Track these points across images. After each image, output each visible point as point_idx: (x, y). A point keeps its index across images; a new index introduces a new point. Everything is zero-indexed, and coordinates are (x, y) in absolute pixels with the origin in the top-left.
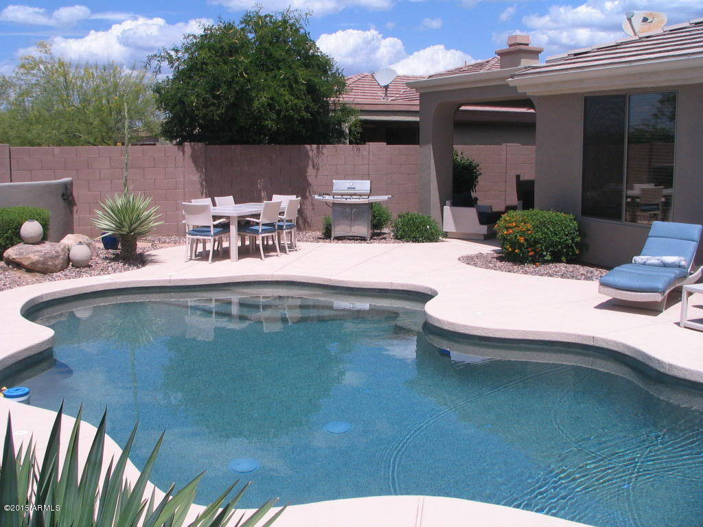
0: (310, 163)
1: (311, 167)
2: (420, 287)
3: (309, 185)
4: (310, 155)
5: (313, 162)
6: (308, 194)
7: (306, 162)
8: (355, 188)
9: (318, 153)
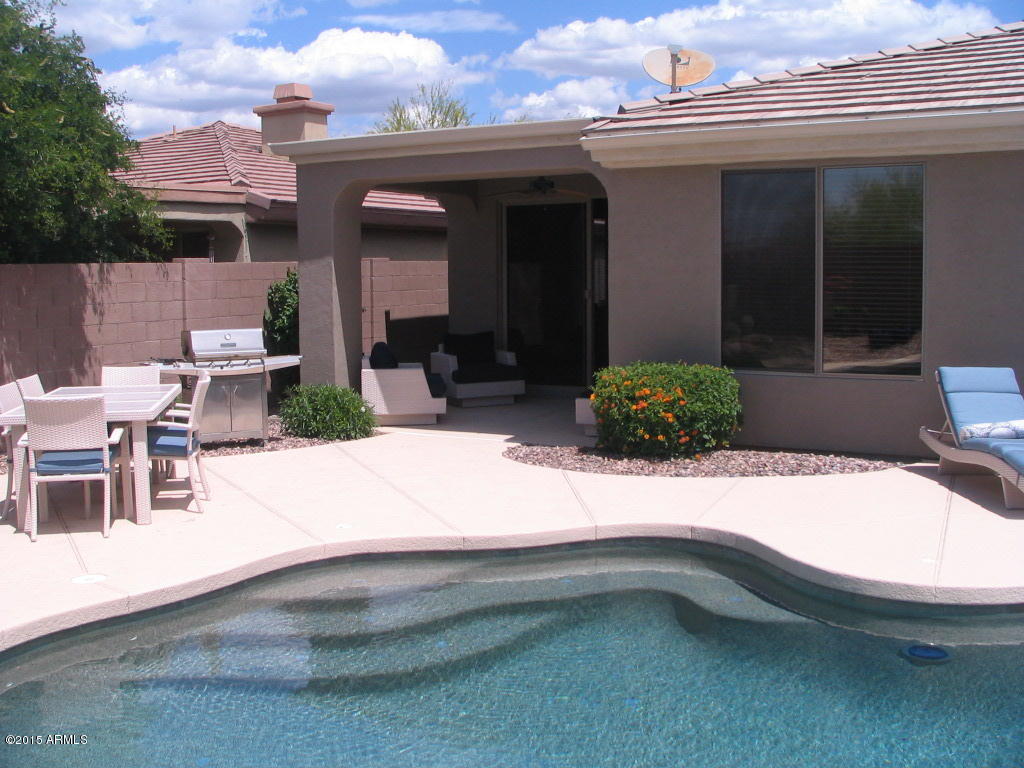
0: (89, 301)
1: (89, 308)
2: (660, 527)
3: (88, 345)
4: (89, 285)
5: (94, 300)
6: (86, 364)
7: (81, 298)
8: (234, 345)
9: (101, 280)
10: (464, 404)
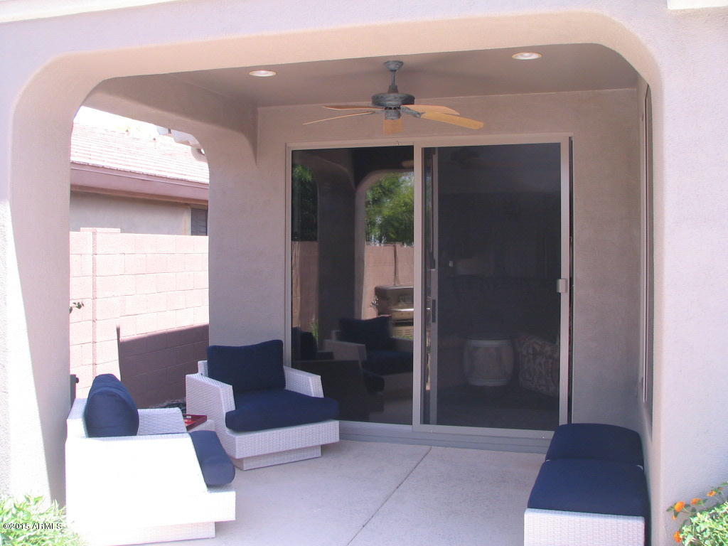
10: (246, 466)
